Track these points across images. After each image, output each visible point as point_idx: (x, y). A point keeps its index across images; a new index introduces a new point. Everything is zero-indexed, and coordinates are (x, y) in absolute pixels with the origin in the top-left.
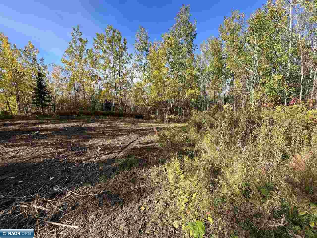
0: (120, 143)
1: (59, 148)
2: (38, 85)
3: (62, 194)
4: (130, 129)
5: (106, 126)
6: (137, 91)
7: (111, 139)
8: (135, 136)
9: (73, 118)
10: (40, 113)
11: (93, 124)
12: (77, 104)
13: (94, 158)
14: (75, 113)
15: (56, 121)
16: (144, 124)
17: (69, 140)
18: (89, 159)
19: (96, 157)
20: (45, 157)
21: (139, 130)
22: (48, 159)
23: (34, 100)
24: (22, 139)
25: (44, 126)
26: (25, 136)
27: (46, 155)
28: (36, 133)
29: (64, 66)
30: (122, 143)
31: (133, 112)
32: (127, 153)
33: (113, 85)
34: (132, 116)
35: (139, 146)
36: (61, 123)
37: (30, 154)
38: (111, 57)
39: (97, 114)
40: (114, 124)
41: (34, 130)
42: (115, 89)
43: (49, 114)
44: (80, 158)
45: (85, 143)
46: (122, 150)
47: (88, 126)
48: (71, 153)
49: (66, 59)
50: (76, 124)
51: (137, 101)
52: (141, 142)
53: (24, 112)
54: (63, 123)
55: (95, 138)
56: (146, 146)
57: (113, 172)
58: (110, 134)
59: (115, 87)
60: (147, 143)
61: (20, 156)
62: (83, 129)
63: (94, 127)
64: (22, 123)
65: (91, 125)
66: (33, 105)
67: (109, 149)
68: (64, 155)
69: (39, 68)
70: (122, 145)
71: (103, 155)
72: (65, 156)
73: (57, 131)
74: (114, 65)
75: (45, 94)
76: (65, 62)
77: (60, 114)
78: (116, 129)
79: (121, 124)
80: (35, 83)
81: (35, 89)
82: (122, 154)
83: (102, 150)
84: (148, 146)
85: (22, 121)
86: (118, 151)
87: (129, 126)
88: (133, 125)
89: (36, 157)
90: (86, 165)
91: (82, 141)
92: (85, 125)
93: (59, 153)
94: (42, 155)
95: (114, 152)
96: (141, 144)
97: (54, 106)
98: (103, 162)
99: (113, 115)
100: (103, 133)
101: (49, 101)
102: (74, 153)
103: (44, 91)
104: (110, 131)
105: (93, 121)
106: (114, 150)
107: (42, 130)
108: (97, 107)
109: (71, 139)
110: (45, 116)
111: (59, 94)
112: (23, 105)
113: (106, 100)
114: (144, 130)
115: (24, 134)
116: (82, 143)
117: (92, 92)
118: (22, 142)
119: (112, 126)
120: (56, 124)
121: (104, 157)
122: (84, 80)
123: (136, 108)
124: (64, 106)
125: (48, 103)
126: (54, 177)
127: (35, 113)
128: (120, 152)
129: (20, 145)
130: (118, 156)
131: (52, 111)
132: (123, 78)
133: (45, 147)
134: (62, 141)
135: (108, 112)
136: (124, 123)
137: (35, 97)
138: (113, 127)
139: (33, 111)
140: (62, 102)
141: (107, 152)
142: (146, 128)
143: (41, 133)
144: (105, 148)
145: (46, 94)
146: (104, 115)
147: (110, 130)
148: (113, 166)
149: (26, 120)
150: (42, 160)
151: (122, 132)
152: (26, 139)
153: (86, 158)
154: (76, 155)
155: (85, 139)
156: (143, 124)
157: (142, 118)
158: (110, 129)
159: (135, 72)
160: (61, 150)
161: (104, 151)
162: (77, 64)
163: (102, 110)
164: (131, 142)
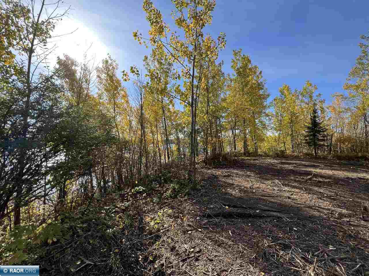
1: (340, 207)
2: (312, 124)
10: (312, 155)
15: (333, 166)
20: (321, 212)
22: (325, 216)
23: (306, 140)
24: (295, 181)
25: (318, 170)
26: (299, 178)
28: (308, 177)
36: (340, 170)
37: (303, 200)
41: (307, 173)
43: (322, 155)
49: (352, 83)
53: (296, 152)
54: (343, 170)
61: (294, 199)
64: (294, 163)
66: (305, 145)
68: (349, 222)
72: (351, 223)
73: (336, 181)
75: (319, 132)
77: (339, 158)
80: (309, 121)
81: (309, 128)
85: (294, 162)
89: (310, 207)
93: (341, 216)
94: (317, 208)
97: (330, 146)
101: (324, 140)
103: (318, 129)
107: (316, 176)
110: (317, 158)
111: (338, 131)
112: (296, 146)
115: (297, 176)
118: (296, 184)
120: (333, 171)
125: (322, 143)
126: (335, 249)
127: (307, 154)
129: (294, 187)
131: (326, 153)
133: (321, 198)
134: (344, 197)
137: (308, 136)
139: (305, 151)
140: (341, 140)
143: (315, 179)
145: (321, 132)
149: (298, 161)
150: (316, 214)
152: (300, 182)
160: (344, 211)
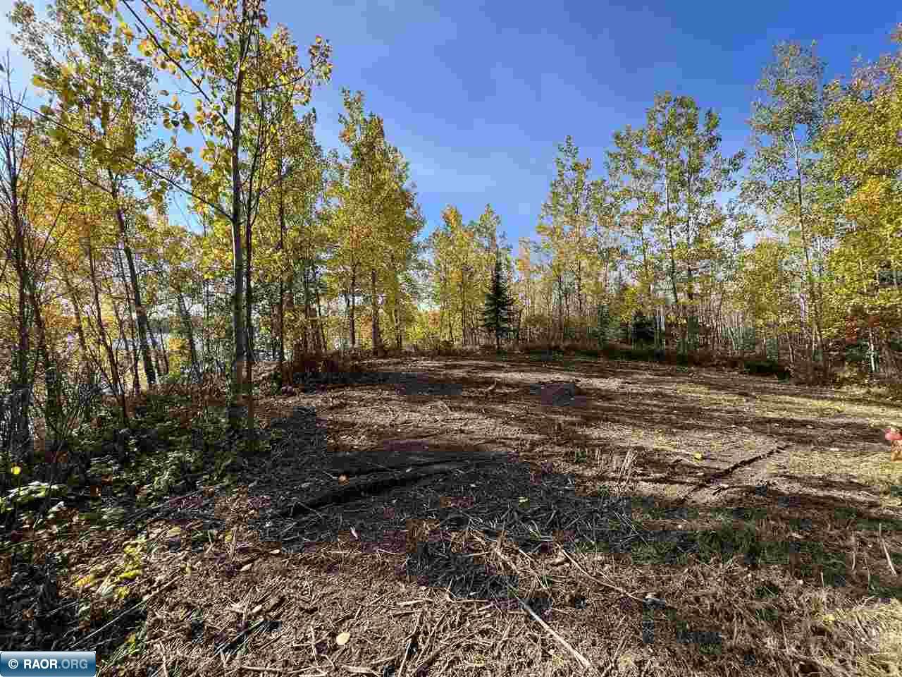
0: (699, 456)
1: (531, 431)
2: (494, 290)
3: (546, 550)
4: (730, 412)
5: (641, 392)
6: (761, 277)
7: (664, 433)
8: (758, 443)
9: (554, 362)
10: (494, 346)
11: (603, 380)
12: (564, 327)
13: (613, 479)
14: (557, 348)
16: (796, 400)
17: (553, 416)
18: (601, 478)
19: (622, 480)
20: (508, 446)
21: (777, 421)
22: (513, 452)
23: (485, 320)
24: (470, 398)
25: (502, 375)
26: (475, 392)
27: (508, 442)
28: (489, 388)
29: (539, 239)
30: (703, 458)
31: (735, 350)
32: (732, 500)
33: (666, 265)
34: (733, 364)
35: (784, 487)
36: (530, 371)
37: (483, 432)
38: (661, 186)
39: (610, 352)
40: (668, 389)
41: (487, 382)
42: (669, 278)
43: (507, 348)
44: (578, 469)
45: (588, 432)
46: (709, 482)
47: (592, 385)
48: (557, 449)
49: (545, 223)
50: (562, 378)
51: (758, 311)
52: (796, 473)
53: (470, 344)
54: (534, 371)
55: (614, 421)
56: (821, 494)
57: (685, 548)
58: (657, 417)
59: (672, 272)
60: (828, 484)
61: (469, 433)
62: (580, 392)
63: (606, 391)
64: (467, 365)
65: (598, 383)
66: (483, 329)
67: (659, 465)
68: (542, 452)
69: (498, 254)
70: (705, 463)
71: (642, 480)
72: (545, 453)
73: (526, 390)
74: (670, 206)
75: (503, 305)
76: (541, 230)
77: (528, 350)
78: (676, 404)
79: (694, 392)
80: (490, 284)
81: (489, 297)
82: (707, 496)
83: (639, 465)
84: (833, 498)
85: (467, 362)
86: (693, 480)
87: (725, 400)
88: (744, 399)
89: (493, 441)
90: (596, 495)
91: (580, 425)
92: (583, 381)
93: (533, 444)
94: (503, 440)
95: (677, 478)
96: (791, 478)
97: (517, 331)
98: (646, 502)
99: (661, 358)
100: (635, 411)
101: (509, 320)
102: (564, 450)
103: (501, 300)
104: (655, 409)
105: (603, 374)
106: (677, 474)
107: (499, 385)
108: (613, 334)
109: (555, 413)
110: (500, 352)
111: (527, 305)
112: (469, 331)
113: (639, 314)
114: (804, 424)
115: (473, 389)
116: (580, 431)
117: (599, 292)
118: (471, 404)
119: (661, 394)
120: (522, 374)
121: (646, 488)
122: (583, 265)
123: (751, 339)
124: (537, 330)
125: (506, 325)
126: (527, 500)
127: (486, 347)
128: (702, 486)
129: (469, 410)
130: (695, 497)
131: (512, 343)
132: (699, 240)
133: (507, 423)
134: (536, 415)
135: (645, 347)
136: (702, 388)
137: (487, 312)
138: (666, 395)
139: (483, 341)
140: (536, 320)
141: (654, 472)
142: (810, 417)
143: (498, 390)
144: (647, 460)
145: (506, 305)
146: (630, 356)
147: (655, 405)
148: (680, 527)
149: (473, 360)
150: (502, 450)
151: (699, 419)
152: (477, 400)
153: (594, 473)
154: (569, 457)
155: (587, 421)
156: (788, 398)
157: (783, 374)
158: (655, 402)
159: (752, 210)
160: (537, 437)
161: (645, 469)
162: (567, 228)
163: (626, 341)
164: (744, 463)
